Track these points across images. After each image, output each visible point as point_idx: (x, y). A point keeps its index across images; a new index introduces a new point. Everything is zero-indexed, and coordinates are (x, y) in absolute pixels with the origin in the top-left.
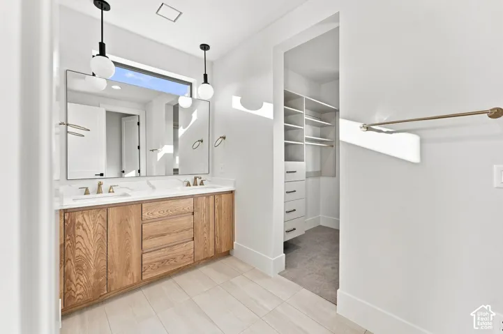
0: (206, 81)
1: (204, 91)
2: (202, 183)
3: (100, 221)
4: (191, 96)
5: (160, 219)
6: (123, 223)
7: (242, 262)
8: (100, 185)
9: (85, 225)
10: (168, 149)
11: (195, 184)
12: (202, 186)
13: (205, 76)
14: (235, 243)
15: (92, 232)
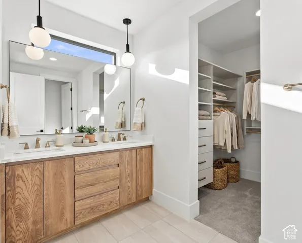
0: (128, 50)
1: (126, 59)
2: (125, 139)
3: (37, 173)
4: (115, 64)
5: (89, 171)
6: (58, 174)
7: (160, 207)
8: (37, 141)
9: (24, 177)
10: (95, 110)
11: (119, 139)
12: (125, 141)
13: (128, 46)
14: (154, 190)
15: (30, 183)
